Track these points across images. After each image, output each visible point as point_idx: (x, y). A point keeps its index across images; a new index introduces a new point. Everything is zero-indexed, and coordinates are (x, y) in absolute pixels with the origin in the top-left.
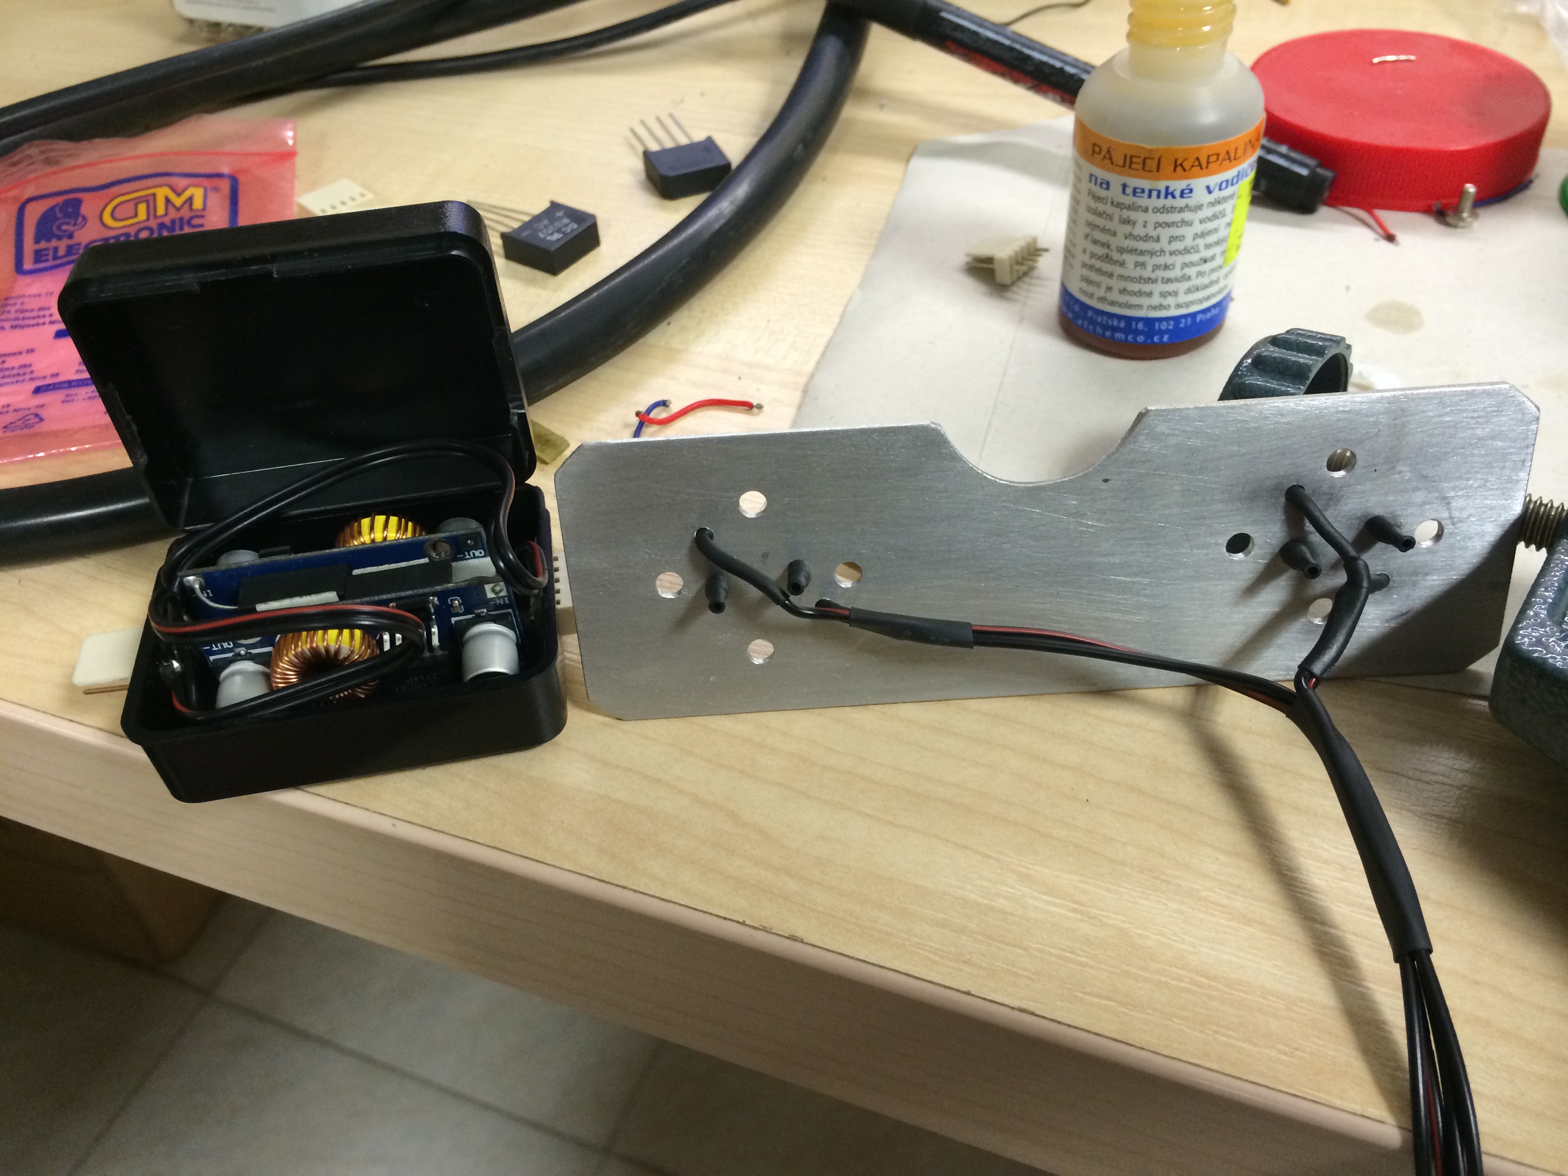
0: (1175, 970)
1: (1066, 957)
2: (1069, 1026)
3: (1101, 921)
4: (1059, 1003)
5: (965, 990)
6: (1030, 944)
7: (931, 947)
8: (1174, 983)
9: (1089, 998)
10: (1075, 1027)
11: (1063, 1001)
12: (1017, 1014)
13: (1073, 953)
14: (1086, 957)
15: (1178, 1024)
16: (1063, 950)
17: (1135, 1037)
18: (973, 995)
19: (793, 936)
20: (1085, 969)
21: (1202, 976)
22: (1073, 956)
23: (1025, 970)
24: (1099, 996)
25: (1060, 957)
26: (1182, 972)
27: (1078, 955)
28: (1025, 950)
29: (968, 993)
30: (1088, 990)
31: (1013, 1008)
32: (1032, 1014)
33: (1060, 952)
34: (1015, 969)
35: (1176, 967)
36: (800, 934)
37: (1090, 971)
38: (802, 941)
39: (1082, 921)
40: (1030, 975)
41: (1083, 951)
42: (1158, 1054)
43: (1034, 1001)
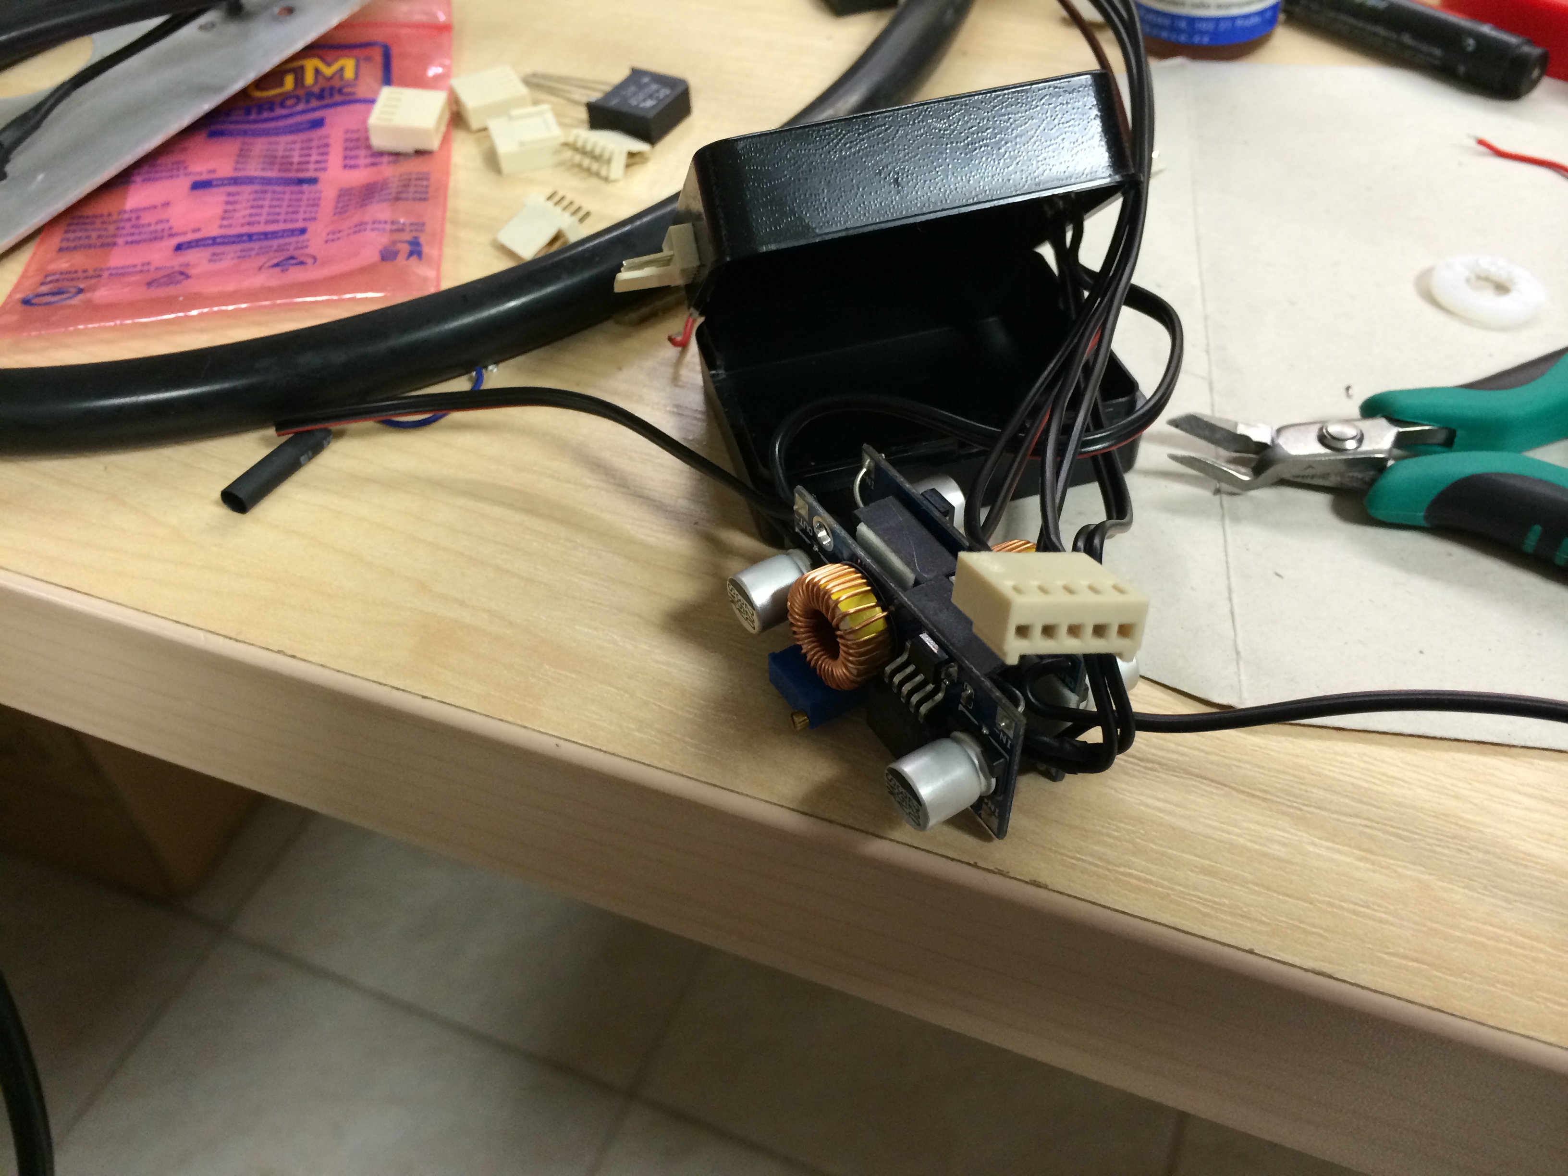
0: (1491, 929)
1: (1361, 912)
2: (1376, 991)
3: (1396, 872)
4: (1360, 965)
5: (1247, 948)
6: (1317, 896)
8: (1491, 943)
9: (1395, 959)
10: (1382, 993)
11: (1364, 962)
12: (1310, 976)
14: (1385, 913)
15: (1502, 990)
17: (1455, 1005)
18: (1257, 954)
19: (1035, 881)
21: (1522, 935)
22: (1369, 911)
23: (1314, 926)
24: (1405, 957)
27: (1374, 910)
29: (1251, 952)
32: (1330, 977)
34: (1302, 925)
35: (1491, 925)
36: (1043, 879)
37: (1391, 928)
38: (1046, 887)
41: (1380, 906)
42: (1484, 1024)
43: (1330, 962)
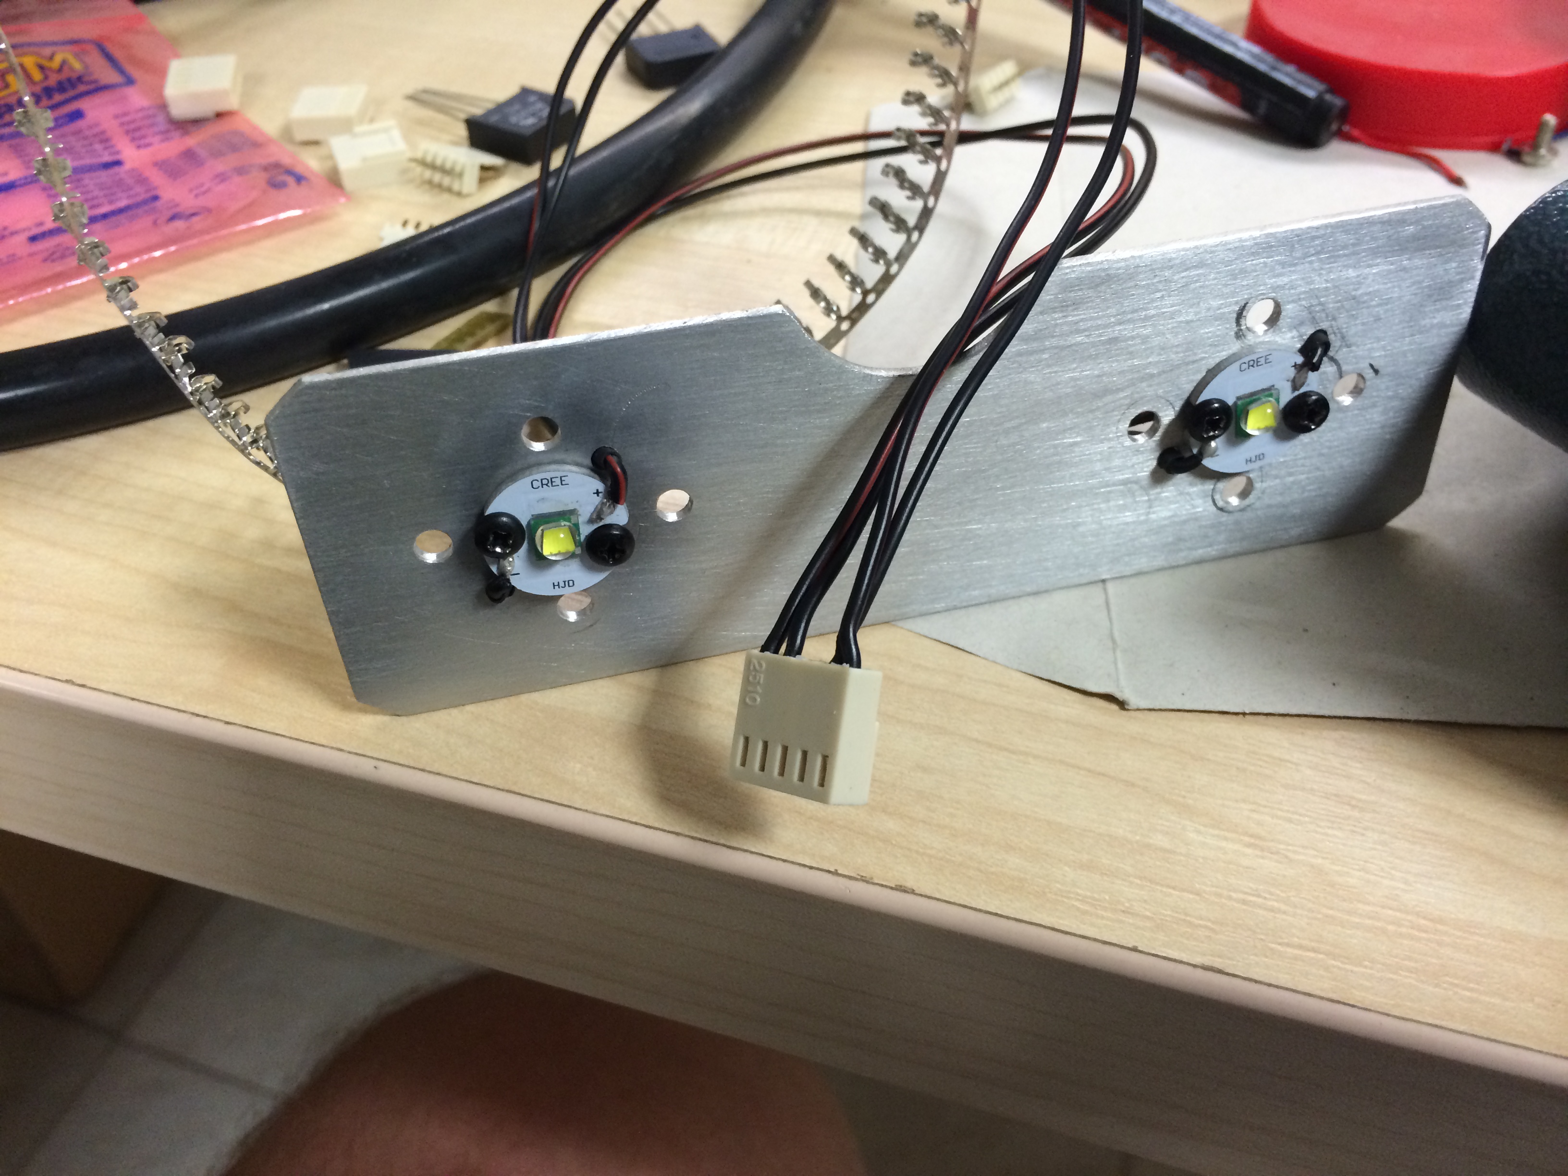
0: (1390, 912)
1: (1251, 901)
2: (1270, 985)
3: (1286, 857)
4: (1252, 957)
6: (1204, 887)
7: (1078, 894)
8: (1391, 928)
9: (1289, 950)
10: (1277, 987)
11: (1256, 955)
12: (1200, 973)
13: (1259, 896)
14: (1277, 901)
15: (1406, 977)
16: (1246, 893)
18: (1141, 952)
19: (901, 886)
20: (1277, 915)
21: (1424, 918)
22: (1260, 900)
23: (1201, 919)
24: (1300, 947)
25: (1244, 902)
26: (1398, 914)
28: (1198, 894)
29: (1135, 949)
30: (1286, 941)
31: (1195, 966)
32: (1220, 972)
33: (1241, 896)
34: (1188, 918)
35: (1391, 909)
36: (910, 884)
37: (1284, 917)
38: (913, 892)
39: (1263, 858)
40: (1209, 924)
43: (1219, 957)
